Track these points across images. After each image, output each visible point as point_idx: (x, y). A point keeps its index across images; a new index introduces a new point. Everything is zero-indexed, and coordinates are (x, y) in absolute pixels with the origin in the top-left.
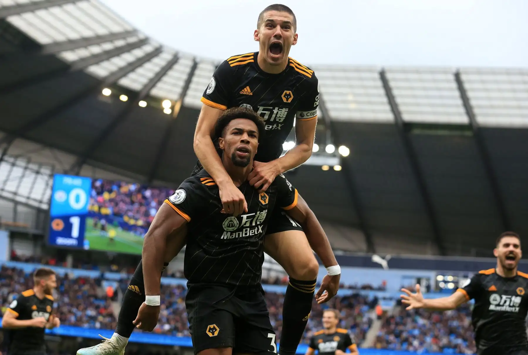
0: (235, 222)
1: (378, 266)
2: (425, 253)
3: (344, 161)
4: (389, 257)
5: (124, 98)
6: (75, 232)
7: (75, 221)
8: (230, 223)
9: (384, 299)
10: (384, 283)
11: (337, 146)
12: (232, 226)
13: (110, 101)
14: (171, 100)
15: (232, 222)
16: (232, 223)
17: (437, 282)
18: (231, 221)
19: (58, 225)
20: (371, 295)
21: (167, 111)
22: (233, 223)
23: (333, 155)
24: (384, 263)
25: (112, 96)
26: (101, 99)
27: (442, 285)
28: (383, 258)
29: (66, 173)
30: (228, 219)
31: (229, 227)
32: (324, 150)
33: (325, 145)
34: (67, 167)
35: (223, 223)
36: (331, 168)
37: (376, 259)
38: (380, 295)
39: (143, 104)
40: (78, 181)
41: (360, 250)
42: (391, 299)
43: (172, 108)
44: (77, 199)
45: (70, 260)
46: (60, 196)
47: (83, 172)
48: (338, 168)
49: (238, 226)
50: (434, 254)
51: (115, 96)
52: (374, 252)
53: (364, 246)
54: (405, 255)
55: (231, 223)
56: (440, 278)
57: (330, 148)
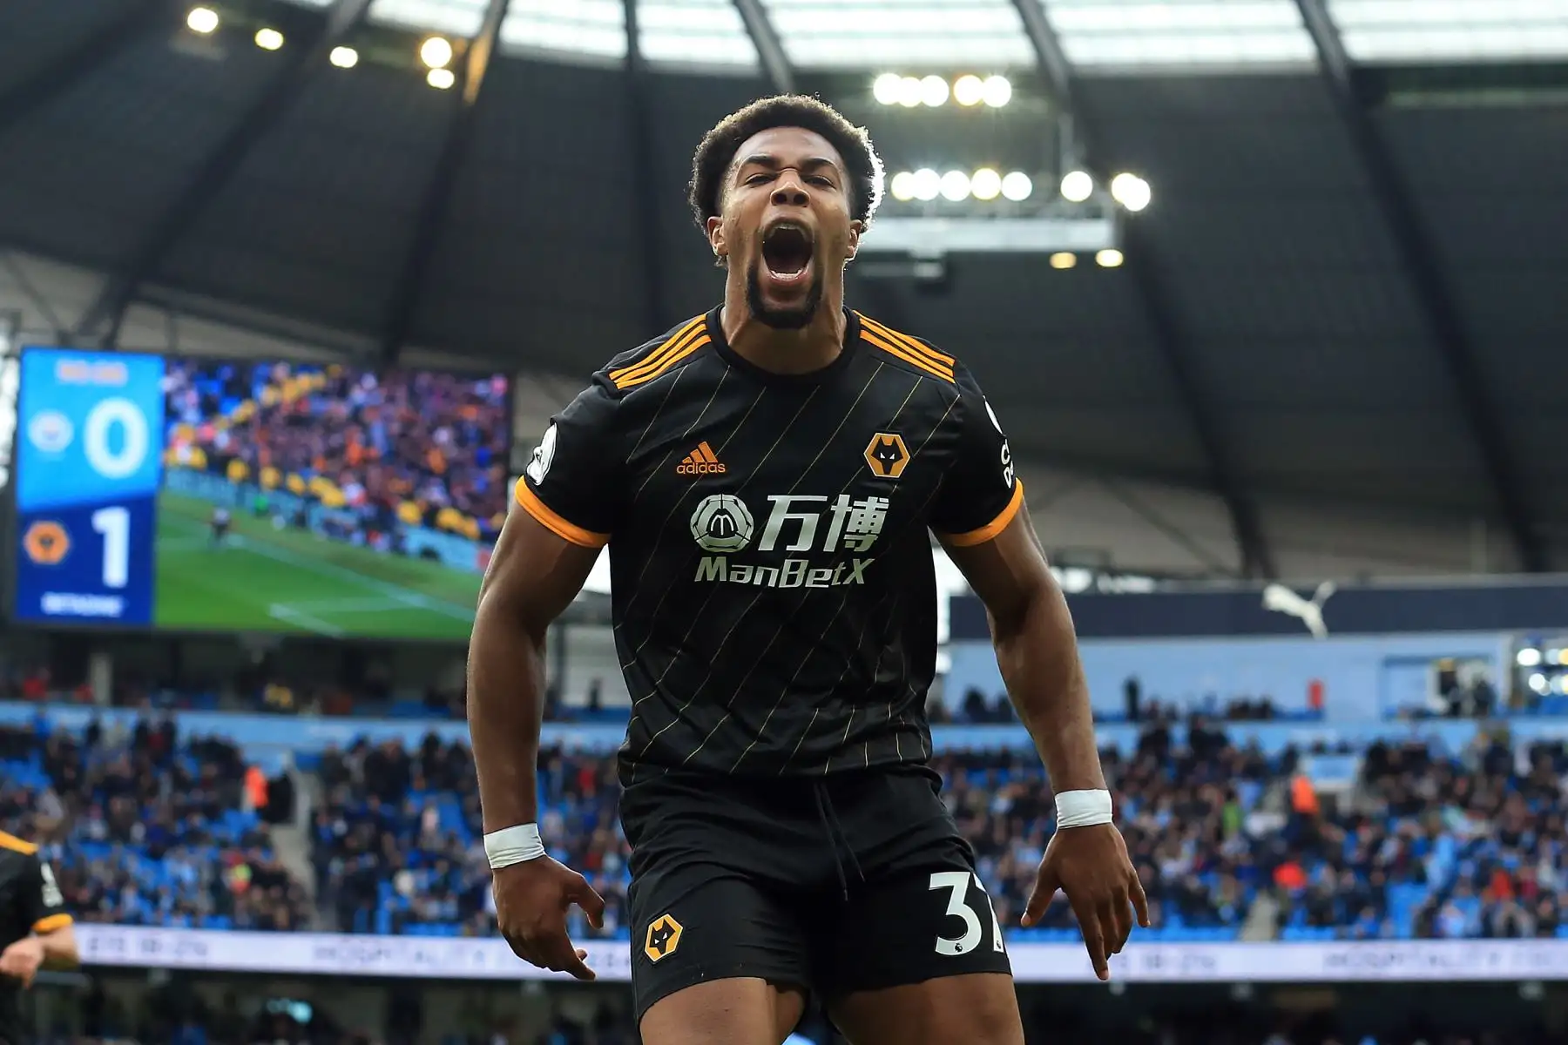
0: (739, 518)
1: (1292, 626)
2: (1463, 565)
3: (1131, 231)
4: (1326, 589)
5: (270, 39)
6: (116, 570)
7: (114, 525)
8: (719, 519)
9: (1319, 749)
10: (1316, 691)
11: (1102, 173)
12: (729, 533)
13: (215, 54)
14: (451, 38)
15: (726, 516)
16: (725, 520)
17: (1517, 672)
18: (722, 511)
19: (47, 542)
20: (1272, 739)
21: (441, 79)
22: (729, 519)
23: (1090, 211)
24: (1311, 613)
25: (223, 32)
26: (180, 46)
27: (1537, 683)
28: (1307, 595)
29: (65, 343)
30: (708, 503)
31: (715, 533)
32: (1056, 190)
33: (1058, 173)
34: (69, 319)
35: (693, 521)
36: (1086, 258)
37: (1280, 598)
38: (1304, 735)
39: (343, 57)
40: (111, 371)
41: (1221, 571)
42: (1344, 749)
43: (459, 66)
44: (116, 439)
45: (101, 676)
46: (48, 431)
47: (130, 334)
48: (1111, 258)
49: (751, 531)
50: (1501, 569)
51: (236, 36)
52: (1272, 576)
53: (1229, 554)
54: (1389, 578)
55: (722, 518)
56: (1529, 657)
57: (1077, 185)
